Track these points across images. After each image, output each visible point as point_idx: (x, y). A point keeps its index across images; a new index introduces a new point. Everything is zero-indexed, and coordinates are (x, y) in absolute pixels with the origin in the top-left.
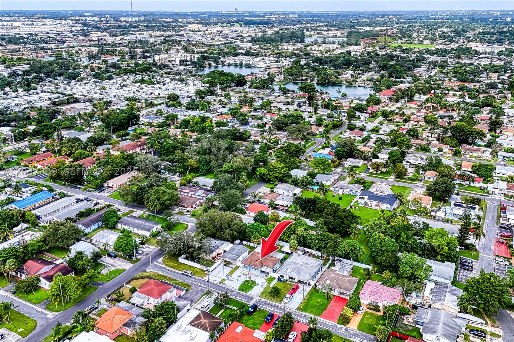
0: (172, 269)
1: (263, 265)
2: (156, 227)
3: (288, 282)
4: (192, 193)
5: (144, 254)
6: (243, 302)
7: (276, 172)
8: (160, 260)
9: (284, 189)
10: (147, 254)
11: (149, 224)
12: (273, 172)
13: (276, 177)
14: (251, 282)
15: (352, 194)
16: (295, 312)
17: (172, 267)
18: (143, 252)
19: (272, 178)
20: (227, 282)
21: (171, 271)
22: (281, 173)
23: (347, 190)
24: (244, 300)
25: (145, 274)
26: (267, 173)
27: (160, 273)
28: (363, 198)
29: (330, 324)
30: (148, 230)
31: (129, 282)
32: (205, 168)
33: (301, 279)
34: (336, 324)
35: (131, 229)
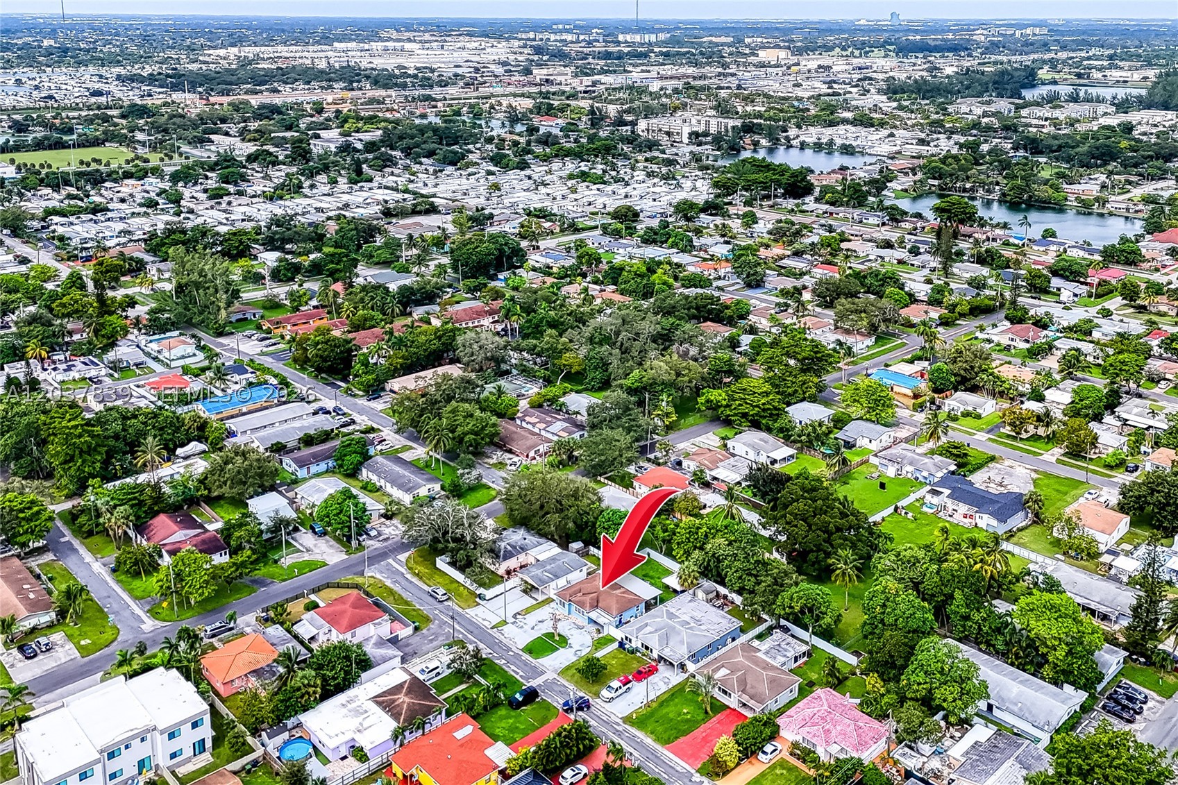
0: (415, 580)
1: (597, 606)
2: (429, 486)
3: (638, 654)
4: (542, 426)
5: (381, 538)
6: (517, 677)
7: (746, 403)
8: (403, 557)
9: (749, 445)
10: (386, 540)
11: (415, 478)
12: (737, 403)
13: (745, 415)
14: (557, 638)
15: (921, 479)
16: (617, 724)
17: (417, 575)
18: (379, 534)
19: (735, 415)
20: (507, 629)
21: (411, 582)
22: (757, 406)
23: (910, 468)
24: (521, 673)
25: (359, 580)
26: (724, 403)
27: (388, 583)
28: (938, 493)
29: (679, 769)
30: (408, 490)
31: (319, 590)
32: (598, 375)
33: (667, 653)
34: (693, 771)
35: (382, 482)
